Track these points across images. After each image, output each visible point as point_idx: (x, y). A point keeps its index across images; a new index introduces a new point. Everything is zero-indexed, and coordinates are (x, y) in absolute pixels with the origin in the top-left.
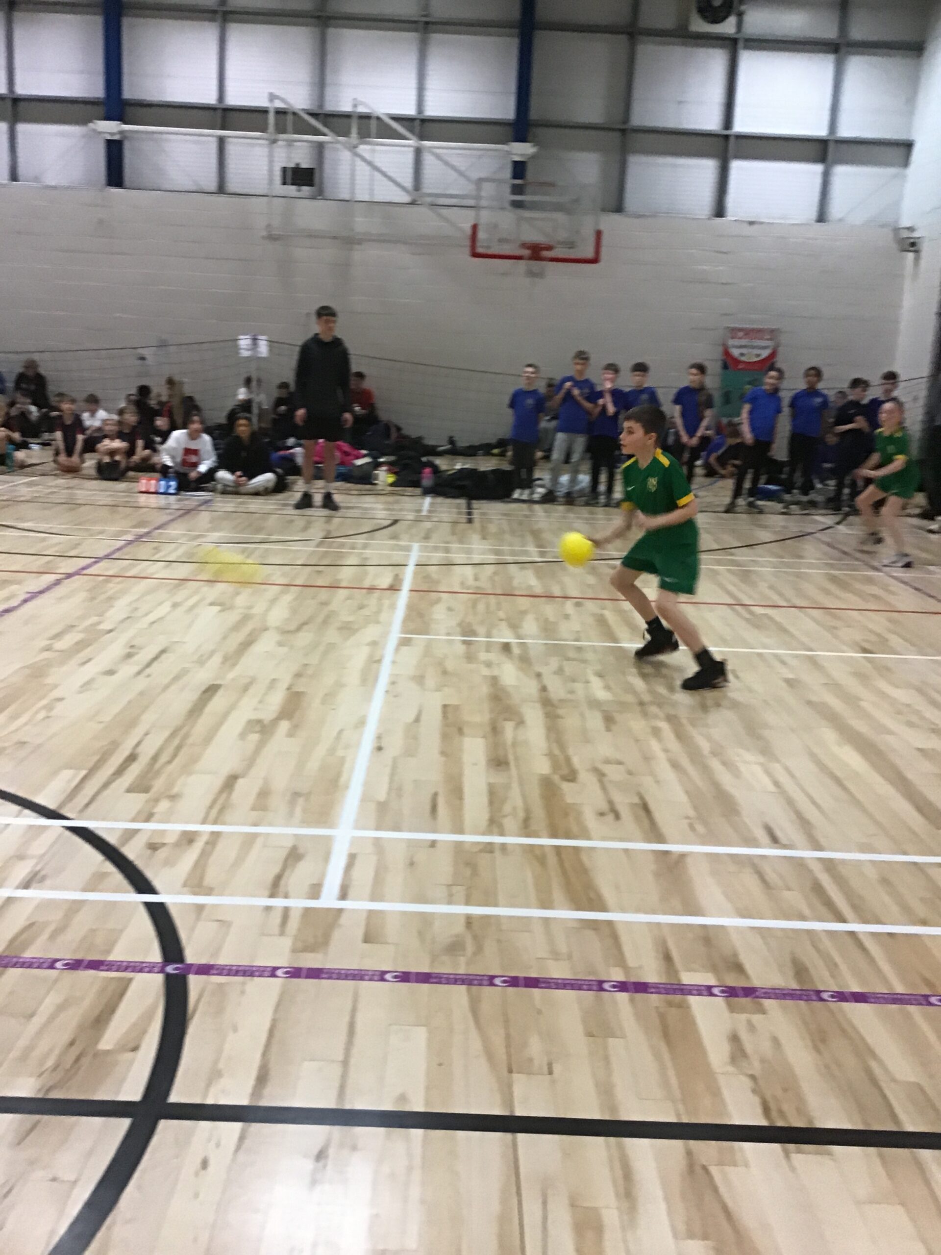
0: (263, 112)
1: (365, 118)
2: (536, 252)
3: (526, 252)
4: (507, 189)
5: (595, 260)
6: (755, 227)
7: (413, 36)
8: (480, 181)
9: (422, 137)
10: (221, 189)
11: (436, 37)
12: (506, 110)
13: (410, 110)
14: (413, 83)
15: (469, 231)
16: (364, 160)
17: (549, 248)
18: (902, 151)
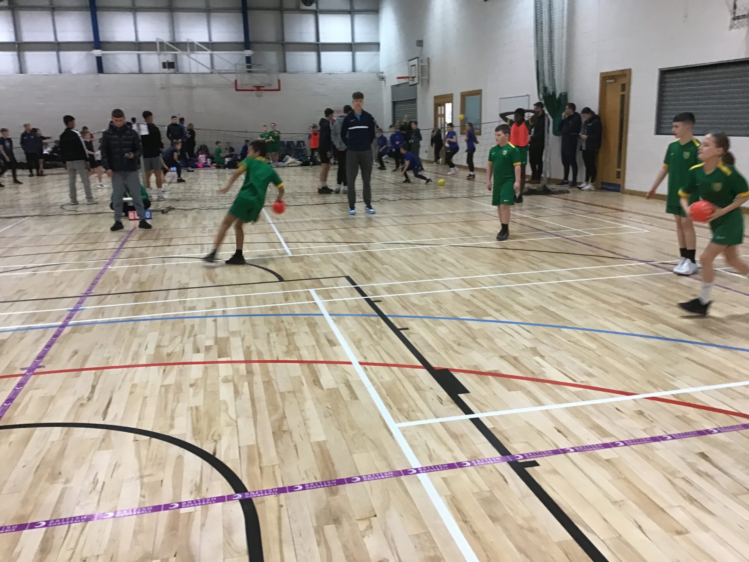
0: (154, 43)
1: (192, 44)
2: (258, 88)
3: (255, 88)
4: (245, 67)
5: (279, 90)
6: (332, 75)
7: (204, 14)
8: (236, 64)
9: (213, 50)
10: (140, 72)
11: (213, 14)
12: (241, 38)
13: (206, 40)
14: (206, 31)
15: (234, 81)
16: (193, 59)
17: (263, 87)
18: (377, 46)
